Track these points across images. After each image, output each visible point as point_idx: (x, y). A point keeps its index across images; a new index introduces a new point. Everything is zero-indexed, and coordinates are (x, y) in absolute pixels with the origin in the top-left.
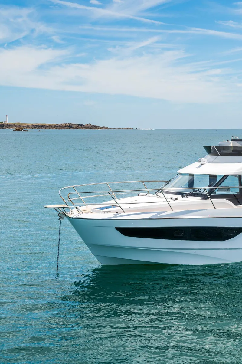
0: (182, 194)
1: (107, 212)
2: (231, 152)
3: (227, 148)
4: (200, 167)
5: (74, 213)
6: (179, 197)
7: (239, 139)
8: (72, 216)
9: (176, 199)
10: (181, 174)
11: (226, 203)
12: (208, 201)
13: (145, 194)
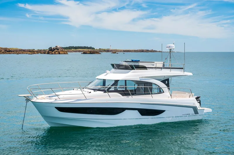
0: (94, 90)
1: (51, 99)
2: (124, 68)
3: (122, 65)
4: (106, 75)
5: (34, 100)
6: (92, 91)
7: (129, 61)
8: (33, 101)
9: (90, 92)
10: (97, 79)
11: (117, 95)
12: (106, 94)
13: (77, 89)
